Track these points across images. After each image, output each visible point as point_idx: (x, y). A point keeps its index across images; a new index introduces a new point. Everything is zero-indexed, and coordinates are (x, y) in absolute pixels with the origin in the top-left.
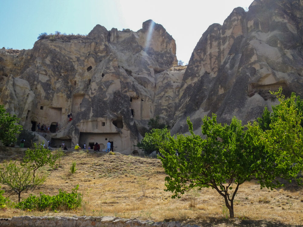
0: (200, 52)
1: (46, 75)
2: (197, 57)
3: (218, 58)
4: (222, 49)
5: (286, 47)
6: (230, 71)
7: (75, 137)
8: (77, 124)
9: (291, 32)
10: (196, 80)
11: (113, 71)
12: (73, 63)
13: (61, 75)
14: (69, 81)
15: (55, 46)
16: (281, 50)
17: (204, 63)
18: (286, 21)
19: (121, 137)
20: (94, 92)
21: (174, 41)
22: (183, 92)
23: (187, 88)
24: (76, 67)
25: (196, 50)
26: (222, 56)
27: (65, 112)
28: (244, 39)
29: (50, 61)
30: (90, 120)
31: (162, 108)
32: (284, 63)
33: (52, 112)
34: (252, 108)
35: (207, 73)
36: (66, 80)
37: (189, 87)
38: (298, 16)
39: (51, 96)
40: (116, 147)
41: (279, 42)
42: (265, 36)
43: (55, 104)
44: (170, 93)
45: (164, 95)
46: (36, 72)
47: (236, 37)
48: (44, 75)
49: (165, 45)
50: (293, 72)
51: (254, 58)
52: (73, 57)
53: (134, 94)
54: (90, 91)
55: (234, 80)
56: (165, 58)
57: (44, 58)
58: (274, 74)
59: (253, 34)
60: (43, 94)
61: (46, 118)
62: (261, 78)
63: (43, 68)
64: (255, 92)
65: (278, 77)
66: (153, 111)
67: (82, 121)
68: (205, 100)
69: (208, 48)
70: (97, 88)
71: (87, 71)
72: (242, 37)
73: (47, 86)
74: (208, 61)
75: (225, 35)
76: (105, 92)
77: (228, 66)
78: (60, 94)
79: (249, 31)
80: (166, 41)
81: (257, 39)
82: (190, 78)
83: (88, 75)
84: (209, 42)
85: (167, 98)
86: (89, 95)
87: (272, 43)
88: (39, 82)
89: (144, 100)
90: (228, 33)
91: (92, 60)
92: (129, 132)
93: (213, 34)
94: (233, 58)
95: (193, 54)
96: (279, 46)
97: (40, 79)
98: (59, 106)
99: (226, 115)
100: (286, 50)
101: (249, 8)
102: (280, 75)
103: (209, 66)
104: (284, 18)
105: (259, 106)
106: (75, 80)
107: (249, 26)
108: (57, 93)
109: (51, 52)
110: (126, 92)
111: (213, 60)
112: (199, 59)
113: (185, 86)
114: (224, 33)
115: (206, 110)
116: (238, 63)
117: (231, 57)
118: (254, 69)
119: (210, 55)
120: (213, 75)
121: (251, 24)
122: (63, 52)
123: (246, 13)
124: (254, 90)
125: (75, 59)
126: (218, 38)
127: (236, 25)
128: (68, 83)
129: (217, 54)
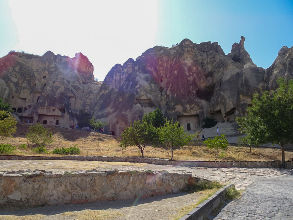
0: (110, 77)
1: (16, 77)
2: (108, 79)
3: (119, 82)
4: (121, 78)
5: (152, 83)
6: (125, 90)
7: (36, 116)
8: (37, 109)
9: (154, 76)
10: (107, 91)
11: (60, 80)
12: (34, 73)
13: (26, 79)
14: (31, 83)
15: (22, 60)
16: (150, 84)
17: (112, 83)
18: (152, 70)
19: (63, 118)
20: (48, 91)
21: (93, 66)
22: (99, 97)
23: (102, 95)
24: (36, 75)
25: (108, 75)
26: (121, 82)
27: (28, 101)
28: (133, 75)
29: (19, 70)
30: (46, 107)
31: (87, 104)
32: (151, 90)
33: (20, 101)
34: (136, 110)
35: (113, 89)
36: (29, 82)
37: (103, 95)
38: (158, 69)
39: (19, 91)
40: (60, 123)
41: (149, 80)
42: (143, 76)
43: (22, 96)
44: (92, 96)
45: (88, 97)
46: (9, 75)
47: (129, 73)
48: (15, 77)
49: (88, 68)
50: (154, 95)
51: (138, 86)
52: (34, 69)
53: (72, 95)
54: (46, 91)
55: (128, 95)
56: (87, 75)
57: (14, 67)
58: (146, 95)
59: (138, 73)
60: (14, 89)
61: (15, 103)
62: (140, 96)
63: (14, 73)
64: (138, 103)
65: (148, 96)
66: (81, 105)
67: (40, 108)
68: (112, 103)
69: (115, 76)
70: (50, 89)
71: (43, 78)
72: (132, 73)
73: (16, 84)
74: (114, 83)
75: (123, 71)
76: (55, 92)
77: (124, 87)
78: (25, 90)
79: (135, 71)
80: (88, 66)
81: (139, 76)
82: (104, 90)
83: (44, 81)
84: (115, 73)
86: (45, 93)
87: (146, 79)
88: (11, 81)
89: (76, 98)
90: (125, 70)
91: (47, 72)
92: (68, 115)
93: (118, 69)
94: (128, 84)
95: (106, 78)
96: (149, 82)
97: (12, 80)
98: (24, 97)
99: (124, 112)
100: (152, 84)
101: (136, 60)
102: (149, 95)
103: (114, 85)
104: (152, 68)
105: (139, 110)
106: (35, 83)
107: (136, 69)
108: (23, 89)
109: (19, 63)
110: (67, 93)
111: (117, 83)
112: (109, 81)
113: (101, 94)
114: (123, 70)
115: (112, 108)
116: (130, 87)
117: (126, 83)
118: (138, 91)
119: (115, 79)
120: (116, 90)
121: (137, 68)
122: (27, 65)
123: (134, 61)
124: (137, 101)
125: (35, 70)
126: (120, 72)
127: (129, 67)
128: (31, 84)
129: (119, 80)
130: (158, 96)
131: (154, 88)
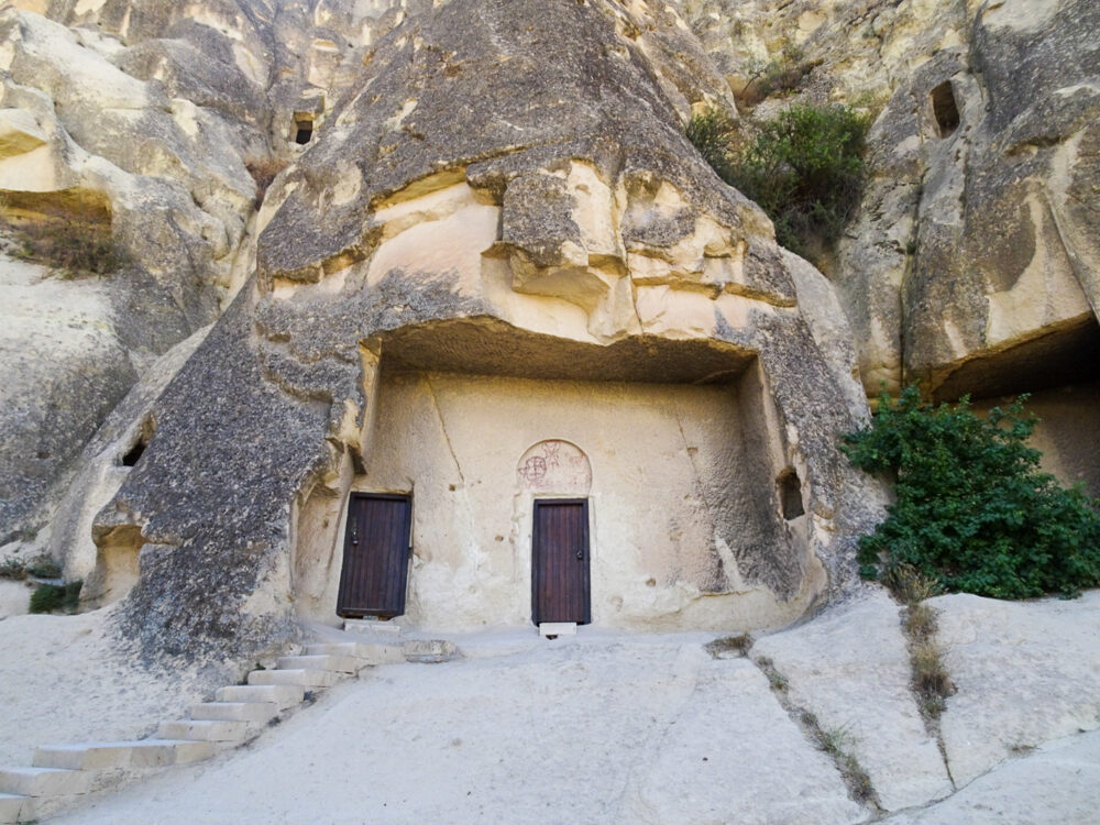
130: (216, 199)
131: (191, 130)
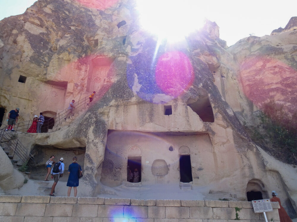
1: (41, 26)
7: (96, 141)
8: (100, 110)
12: (93, 17)
13: (70, 29)
14: (84, 38)
20: (136, 47)
24: (97, 22)
27: (74, 90)
30: (134, 99)
36: (78, 36)
39: (46, 59)
40: (200, 169)
43: (53, 74)
46: (22, 18)
48: (38, 25)
52: (94, 8)
54: (129, 47)
60: (29, 52)
61: (29, 100)
66: (242, 95)
71: (116, 27)
73: (39, 42)
78: (64, 56)
85: (277, 70)
88: (23, 31)
89: (225, 75)
91: (126, 11)
92: (230, 130)
97: (26, 28)
98: (60, 78)
106: (96, 38)
108: (59, 54)
125: (96, 13)
128: (83, 40)
